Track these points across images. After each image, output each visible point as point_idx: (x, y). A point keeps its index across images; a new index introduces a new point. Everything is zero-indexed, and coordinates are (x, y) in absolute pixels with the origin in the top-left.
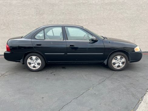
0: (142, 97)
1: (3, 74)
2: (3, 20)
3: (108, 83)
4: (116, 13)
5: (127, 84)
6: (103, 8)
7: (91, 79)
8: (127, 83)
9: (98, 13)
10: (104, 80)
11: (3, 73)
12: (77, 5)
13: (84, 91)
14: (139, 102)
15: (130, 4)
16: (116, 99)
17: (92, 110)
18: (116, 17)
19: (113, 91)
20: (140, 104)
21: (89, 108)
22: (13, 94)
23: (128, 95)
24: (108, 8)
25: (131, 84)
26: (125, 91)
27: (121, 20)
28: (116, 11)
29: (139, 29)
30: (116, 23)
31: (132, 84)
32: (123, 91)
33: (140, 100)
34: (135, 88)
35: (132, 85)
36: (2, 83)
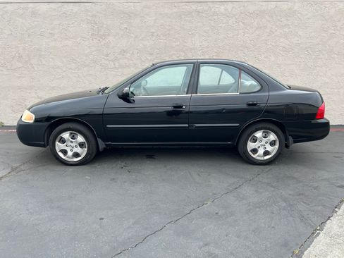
0: (323, 224)
1: (16, 168)
2: (18, 47)
3: (247, 190)
4: (273, 35)
5: (290, 195)
6: (243, 23)
7: (210, 182)
8: (290, 192)
9: (231, 35)
10: (239, 184)
11: (15, 165)
12: (183, 17)
13: (192, 207)
14: (313, 233)
15: (307, 14)
16: (263, 225)
17: (207, 247)
18: (273, 44)
19: (258, 209)
20: (316, 237)
21: (201, 244)
22: (37, 209)
23: (291, 219)
24: (255, 24)
25: (300, 195)
26: (284, 209)
27: (284, 51)
28: (274, 31)
29: (326, 71)
30: (273, 59)
31: (302, 194)
32: (280, 209)
33: (316, 230)
34: (309, 205)
35: (301, 197)
36: (15, 185)
